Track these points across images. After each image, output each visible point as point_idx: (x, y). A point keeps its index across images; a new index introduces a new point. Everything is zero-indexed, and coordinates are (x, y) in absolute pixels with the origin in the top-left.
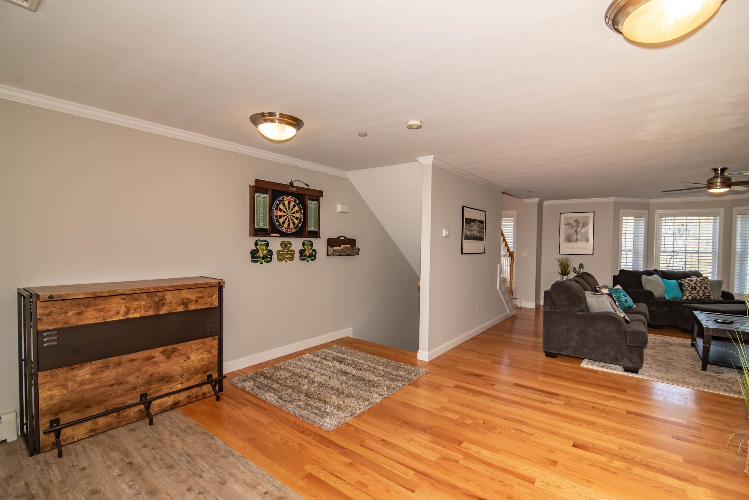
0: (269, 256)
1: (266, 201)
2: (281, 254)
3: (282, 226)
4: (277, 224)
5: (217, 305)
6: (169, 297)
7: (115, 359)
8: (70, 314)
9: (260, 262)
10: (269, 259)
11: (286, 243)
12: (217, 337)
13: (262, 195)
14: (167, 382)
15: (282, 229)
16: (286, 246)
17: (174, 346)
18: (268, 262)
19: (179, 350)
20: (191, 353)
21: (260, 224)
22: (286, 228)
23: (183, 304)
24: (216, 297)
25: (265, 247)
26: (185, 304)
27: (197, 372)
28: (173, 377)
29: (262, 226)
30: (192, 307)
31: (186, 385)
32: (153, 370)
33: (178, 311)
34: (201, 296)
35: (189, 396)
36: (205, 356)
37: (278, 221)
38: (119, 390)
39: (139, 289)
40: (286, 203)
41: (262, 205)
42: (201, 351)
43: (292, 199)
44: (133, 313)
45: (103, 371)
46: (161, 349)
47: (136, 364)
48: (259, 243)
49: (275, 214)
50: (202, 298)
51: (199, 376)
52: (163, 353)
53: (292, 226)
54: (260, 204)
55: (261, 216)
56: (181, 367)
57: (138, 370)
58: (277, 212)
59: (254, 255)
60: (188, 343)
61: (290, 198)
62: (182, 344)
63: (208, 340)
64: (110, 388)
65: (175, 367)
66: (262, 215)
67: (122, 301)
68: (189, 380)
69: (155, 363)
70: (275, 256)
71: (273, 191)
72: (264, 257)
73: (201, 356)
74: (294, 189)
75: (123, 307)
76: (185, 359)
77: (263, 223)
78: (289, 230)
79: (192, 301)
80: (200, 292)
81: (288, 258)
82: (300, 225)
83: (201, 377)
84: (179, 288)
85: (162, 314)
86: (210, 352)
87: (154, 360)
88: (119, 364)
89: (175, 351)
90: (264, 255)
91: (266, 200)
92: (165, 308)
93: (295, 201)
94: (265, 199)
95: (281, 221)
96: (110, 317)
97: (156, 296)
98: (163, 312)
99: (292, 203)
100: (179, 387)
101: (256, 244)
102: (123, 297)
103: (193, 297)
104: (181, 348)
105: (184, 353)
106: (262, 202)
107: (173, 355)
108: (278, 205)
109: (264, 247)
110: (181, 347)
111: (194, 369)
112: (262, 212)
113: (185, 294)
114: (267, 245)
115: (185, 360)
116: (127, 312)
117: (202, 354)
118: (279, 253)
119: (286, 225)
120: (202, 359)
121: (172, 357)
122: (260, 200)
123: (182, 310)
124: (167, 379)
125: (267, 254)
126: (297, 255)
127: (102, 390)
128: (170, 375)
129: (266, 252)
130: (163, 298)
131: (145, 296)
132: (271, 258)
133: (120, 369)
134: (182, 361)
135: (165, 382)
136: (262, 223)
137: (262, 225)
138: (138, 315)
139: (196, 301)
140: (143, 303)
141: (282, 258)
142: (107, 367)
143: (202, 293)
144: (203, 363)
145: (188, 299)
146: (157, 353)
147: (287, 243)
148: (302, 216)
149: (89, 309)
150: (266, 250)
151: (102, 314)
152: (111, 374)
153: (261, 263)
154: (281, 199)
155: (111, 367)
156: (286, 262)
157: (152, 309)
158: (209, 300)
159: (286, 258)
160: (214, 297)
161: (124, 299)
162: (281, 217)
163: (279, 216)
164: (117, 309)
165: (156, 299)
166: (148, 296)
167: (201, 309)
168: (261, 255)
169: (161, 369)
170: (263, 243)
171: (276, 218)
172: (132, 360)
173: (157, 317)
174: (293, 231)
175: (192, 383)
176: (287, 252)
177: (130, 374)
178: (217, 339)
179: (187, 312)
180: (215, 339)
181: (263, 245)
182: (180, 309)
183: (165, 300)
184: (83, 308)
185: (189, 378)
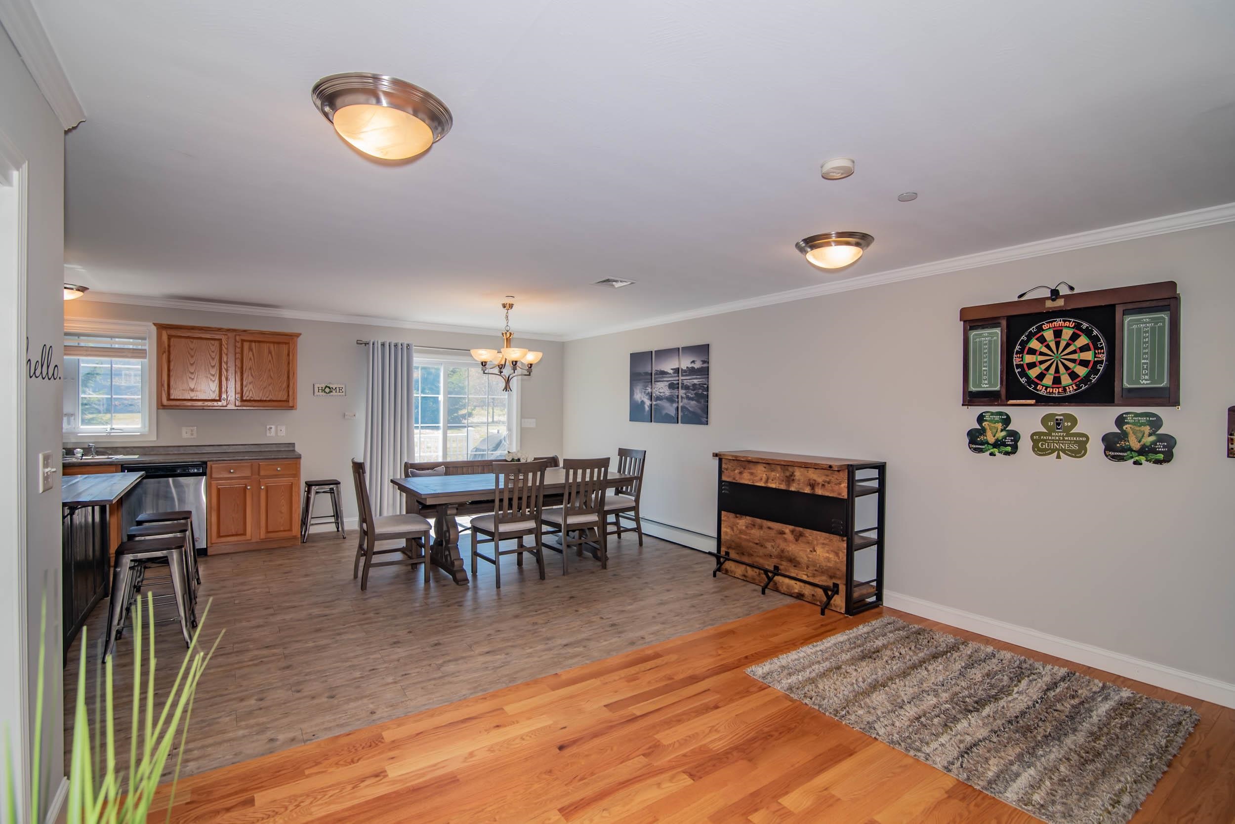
0: (1009, 441)
1: (996, 341)
2: (1045, 440)
3: (1036, 385)
4: (1023, 380)
5: (846, 497)
6: (798, 473)
7: (758, 521)
8: (736, 471)
9: (988, 452)
10: (1009, 449)
11: (1057, 417)
12: (845, 538)
13: (986, 332)
14: (795, 566)
15: (1038, 390)
16: (1058, 424)
17: (801, 529)
18: (1007, 453)
19: (805, 536)
20: (817, 545)
21: (980, 383)
22: (1047, 388)
23: (810, 485)
24: (844, 486)
25: (1000, 424)
26: (812, 486)
27: (822, 571)
28: (799, 563)
29: (985, 387)
30: (819, 491)
31: (811, 580)
32: (785, 547)
33: (806, 492)
34: (828, 480)
35: (813, 595)
36: (832, 556)
37: (1023, 374)
38: (761, 551)
39: (761, 459)
40: (1049, 335)
41: (985, 349)
42: (827, 549)
43: (1067, 324)
44: (771, 483)
45: (752, 529)
46: (791, 527)
47: (772, 533)
48: (987, 417)
49: (1016, 361)
50: (829, 483)
51: (824, 578)
52: (792, 532)
53: (1066, 380)
54: (980, 347)
55: (984, 369)
56: (808, 558)
57: (773, 540)
58: (1022, 357)
59: (976, 440)
60: (815, 532)
61: (1059, 322)
62: (809, 531)
63: (835, 538)
64: (755, 545)
65: (802, 554)
66: (984, 367)
67: (764, 469)
68: (814, 576)
69: (785, 540)
70: (1025, 444)
71: (1009, 319)
72: (998, 444)
73: (827, 555)
74: (1060, 303)
75: (764, 475)
76: (811, 549)
77: (990, 381)
78: (1056, 391)
79: (819, 484)
80: (827, 476)
81: (1064, 451)
82: (1094, 379)
83: (826, 581)
84: (806, 466)
85: (791, 491)
86: (837, 554)
87: (785, 536)
88: (761, 527)
89: (802, 536)
90: (997, 440)
91: (995, 338)
92: (794, 485)
93: (1078, 326)
94: (992, 338)
95: (1033, 373)
96: (757, 482)
97: (787, 470)
98: (793, 489)
99: (1067, 334)
100: (805, 578)
101: (981, 419)
102: (765, 465)
103: (820, 480)
104: (807, 535)
105: (810, 541)
106: (986, 344)
107: (801, 539)
108: (1024, 344)
109: (1000, 426)
110: (808, 532)
111: (820, 566)
112: (986, 362)
113: (813, 475)
114: (1007, 421)
115: (811, 551)
116: (767, 482)
117: (828, 552)
118: (1036, 438)
119: (1048, 380)
120: (828, 560)
121: (799, 541)
122: (981, 342)
123: (809, 492)
124: (794, 561)
125: (1005, 437)
126: (1096, 447)
127: (751, 544)
128: (798, 559)
129: (1004, 433)
130: (792, 475)
131: (779, 468)
132: (1015, 449)
133: (762, 532)
134: (808, 550)
135: (793, 565)
136: (986, 382)
137: (986, 384)
138: (773, 486)
139: (823, 485)
140: (777, 475)
141: (1046, 450)
142: (754, 525)
143: (830, 478)
144: (829, 564)
145: (815, 480)
146: (787, 529)
147: (1062, 417)
148: (1103, 357)
149: (746, 471)
150: (1002, 431)
151: (752, 477)
152: (756, 533)
153: (992, 454)
154: (1033, 329)
155: (756, 527)
156: (1058, 457)
157: (784, 483)
158: (836, 488)
159: (1058, 450)
160: (842, 485)
161: (765, 467)
162: (1032, 365)
163: (1027, 364)
164: (761, 475)
165: (788, 474)
166: (781, 469)
167: (828, 497)
168: (991, 440)
169: (790, 548)
170: (997, 418)
171: (1019, 370)
172: (769, 528)
173: (787, 492)
174: (1071, 391)
175: (816, 581)
176: (1063, 436)
177: (767, 540)
178: (846, 542)
179: (813, 497)
180: (843, 541)
181: (997, 422)
182: (807, 490)
183: (795, 476)
184: (742, 469)
185: (814, 574)
